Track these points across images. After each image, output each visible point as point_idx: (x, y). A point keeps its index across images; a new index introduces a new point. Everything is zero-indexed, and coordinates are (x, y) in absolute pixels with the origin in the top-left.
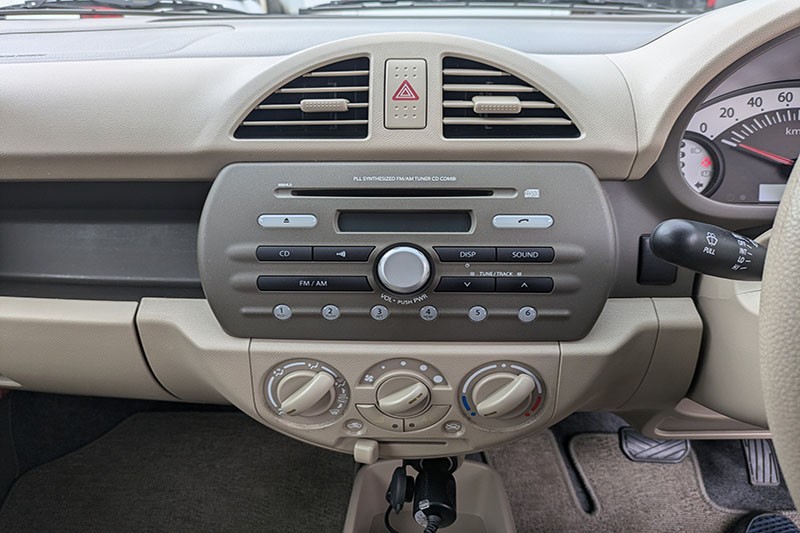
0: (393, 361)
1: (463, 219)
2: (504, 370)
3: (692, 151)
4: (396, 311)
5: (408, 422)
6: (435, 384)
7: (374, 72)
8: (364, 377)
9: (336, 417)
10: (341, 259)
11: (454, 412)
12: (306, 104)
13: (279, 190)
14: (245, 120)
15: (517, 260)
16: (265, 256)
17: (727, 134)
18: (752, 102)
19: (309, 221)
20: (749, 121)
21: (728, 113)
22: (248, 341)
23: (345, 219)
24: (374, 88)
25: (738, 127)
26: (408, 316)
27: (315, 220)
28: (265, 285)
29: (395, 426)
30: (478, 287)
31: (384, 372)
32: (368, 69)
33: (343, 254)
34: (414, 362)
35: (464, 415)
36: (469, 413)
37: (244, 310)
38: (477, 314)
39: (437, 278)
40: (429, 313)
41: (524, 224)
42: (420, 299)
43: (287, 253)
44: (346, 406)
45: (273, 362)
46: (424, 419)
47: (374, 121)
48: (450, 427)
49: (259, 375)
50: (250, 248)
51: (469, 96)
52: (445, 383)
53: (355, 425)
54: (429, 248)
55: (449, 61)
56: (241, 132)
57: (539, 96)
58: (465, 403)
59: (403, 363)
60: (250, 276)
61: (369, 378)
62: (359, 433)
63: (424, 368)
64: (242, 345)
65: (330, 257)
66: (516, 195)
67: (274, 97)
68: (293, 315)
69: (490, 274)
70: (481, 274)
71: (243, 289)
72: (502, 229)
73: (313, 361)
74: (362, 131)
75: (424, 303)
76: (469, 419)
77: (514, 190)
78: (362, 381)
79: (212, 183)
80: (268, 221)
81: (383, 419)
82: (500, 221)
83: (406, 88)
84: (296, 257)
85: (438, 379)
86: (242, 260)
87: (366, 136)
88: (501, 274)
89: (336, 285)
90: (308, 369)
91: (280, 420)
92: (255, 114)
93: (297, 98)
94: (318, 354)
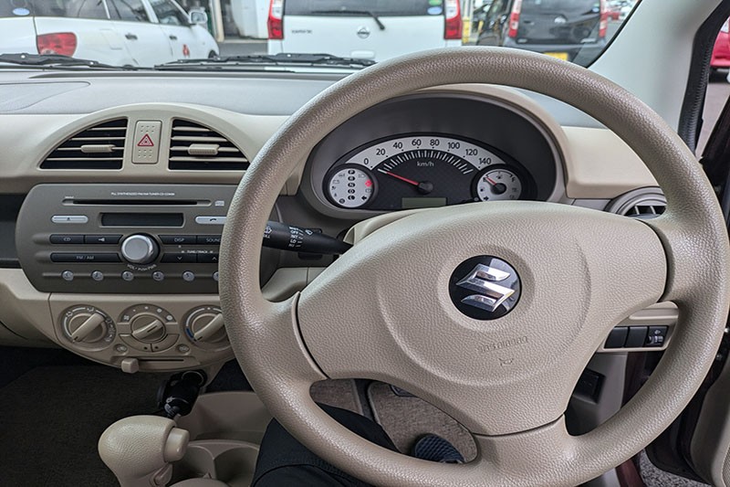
0: (140, 306)
1: (178, 218)
2: (209, 312)
3: (359, 176)
4: (137, 275)
5: (154, 346)
6: (168, 321)
7: (129, 129)
8: (123, 317)
9: (109, 343)
10: (101, 243)
11: (182, 339)
12: (84, 148)
13: (65, 201)
14: (49, 157)
15: (209, 243)
16: (54, 241)
17: (381, 165)
18: (396, 145)
19: (82, 219)
20: (394, 157)
21: (381, 152)
22: (48, 295)
23: (105, 218)
24: (128, 139)
25: (388, 161)
26: (147, 278)
27: (87, 219)
28: (55, 259)
29: (146, 348)
30: (187, 260)
31: (135, 313)
32: (126, 126)
33: (103, 240)
34: (153, 307)
35: (190, 341)
36: (192, 340)
37: (44, 274)
38: (189, 276)
39: (162, 254)
40: (159, 276)
41: (213, 222)
42: (152, 267)
43: (69, 239)
44: (114, 335)
45: (65, 307)
46: (163, 343)
47: (126, 159)
48: (181, 348)
49: (56, 315)
50: (47, 236)
51: (188, 144)
52: (174, 320)
53: (122, 348)
54: (155, 236)
55: (177, 122)
56: (45, 165)
57: (229, 144)
58: (188, 333)
59: (146, 308)
60: (46, 253)
61: (126, 318)
62: (124, 354)
63: (159, 310)
64: (45, 297)
65: (95, 242)
66: (210, 205)
67: (67, 143)
68: (74, 277)
69: (194, 252)
70: (188, 252)
71: (43, 261)
72: (201, 225)
73: (90, 307)
74: (119, 165)
75: (155, 270)
76: (193, 343)
77: (208, 201)
78: (122, 320)
79: (26, 195)
80: (57, 219)
81: (138, 344)
82: (201, 220)
83: (146, 139)
84: (74, 242)
85: (169, 318)
86: (41, 243)
87: (121, 167)
88: (200, 252)
89: (99, 260)
90: (87, 312)
91: (74, 346)
92: (54, 153)
93: (80, 144)
94: (93, 302)
